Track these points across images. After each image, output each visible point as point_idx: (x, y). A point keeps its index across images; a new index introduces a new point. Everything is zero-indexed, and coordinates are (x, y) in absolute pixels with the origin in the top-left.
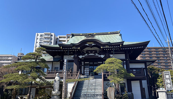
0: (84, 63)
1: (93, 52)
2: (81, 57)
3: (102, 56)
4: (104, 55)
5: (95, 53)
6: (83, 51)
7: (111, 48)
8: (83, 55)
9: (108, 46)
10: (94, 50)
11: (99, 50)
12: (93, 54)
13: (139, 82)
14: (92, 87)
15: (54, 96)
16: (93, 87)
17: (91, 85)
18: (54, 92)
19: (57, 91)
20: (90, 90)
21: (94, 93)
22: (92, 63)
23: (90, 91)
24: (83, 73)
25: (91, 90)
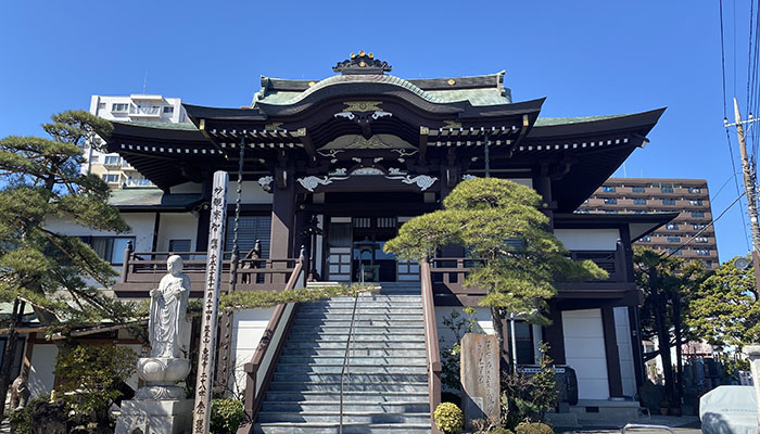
0: (327, 221)
1: (376, 160)
2: (310, 183)
3: (425, 182)
4: (431, 174)
5: (385, 166)
6: (323, 151)
7: (474, 138)
8: (321, 175)
9: (456, 122)
10: (378, 152)
11: (408, 151)
12: (378, 172)
13: (600, 316)
14: (371, 338)
15: (150, 385)
16: (378, 338)
17: (363, 324)
18: (148, 365)
19: (168, 354)
20: (357, 353)
21: (384, 367)
22: (365, 223)
23: (359, 359)
24: (319, 272)
25: (365, 353)
